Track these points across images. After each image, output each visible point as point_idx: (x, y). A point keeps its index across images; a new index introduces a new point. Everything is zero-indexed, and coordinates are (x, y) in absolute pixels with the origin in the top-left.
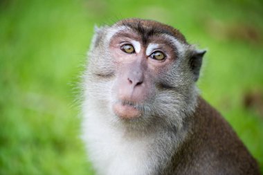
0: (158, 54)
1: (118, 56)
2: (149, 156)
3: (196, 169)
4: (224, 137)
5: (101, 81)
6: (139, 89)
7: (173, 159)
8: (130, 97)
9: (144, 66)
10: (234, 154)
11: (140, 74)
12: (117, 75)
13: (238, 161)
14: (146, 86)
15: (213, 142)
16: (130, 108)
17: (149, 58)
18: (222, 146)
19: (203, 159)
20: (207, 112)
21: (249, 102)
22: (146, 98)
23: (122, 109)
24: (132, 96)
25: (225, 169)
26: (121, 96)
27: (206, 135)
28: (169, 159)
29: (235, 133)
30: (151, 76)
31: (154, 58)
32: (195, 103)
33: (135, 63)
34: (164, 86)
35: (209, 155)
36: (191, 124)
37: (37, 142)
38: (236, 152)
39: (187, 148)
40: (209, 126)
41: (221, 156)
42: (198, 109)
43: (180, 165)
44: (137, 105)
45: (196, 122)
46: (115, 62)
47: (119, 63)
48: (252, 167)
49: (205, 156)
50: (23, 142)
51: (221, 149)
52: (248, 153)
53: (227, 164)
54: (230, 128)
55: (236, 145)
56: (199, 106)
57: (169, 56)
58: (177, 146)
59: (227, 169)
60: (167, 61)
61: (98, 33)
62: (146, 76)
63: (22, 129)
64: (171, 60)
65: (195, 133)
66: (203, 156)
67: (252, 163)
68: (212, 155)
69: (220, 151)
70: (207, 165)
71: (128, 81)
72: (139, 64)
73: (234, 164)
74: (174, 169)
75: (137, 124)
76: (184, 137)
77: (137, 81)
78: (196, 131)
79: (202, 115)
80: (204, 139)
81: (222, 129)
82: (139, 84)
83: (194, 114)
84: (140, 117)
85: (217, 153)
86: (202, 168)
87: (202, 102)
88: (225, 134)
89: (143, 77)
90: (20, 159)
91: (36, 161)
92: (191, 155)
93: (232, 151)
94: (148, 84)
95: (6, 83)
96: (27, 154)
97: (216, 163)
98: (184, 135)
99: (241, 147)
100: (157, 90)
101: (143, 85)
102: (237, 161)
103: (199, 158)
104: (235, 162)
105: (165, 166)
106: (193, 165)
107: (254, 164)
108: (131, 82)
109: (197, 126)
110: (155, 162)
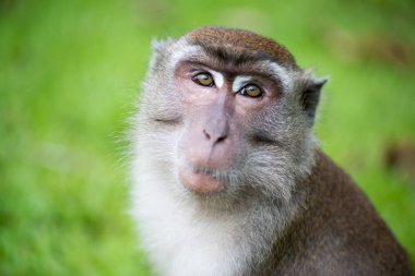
0: (251, 88)
1: (189, 92)
2: (237, 243)
3: (312, 263)
4: (355, 214)
5: (161, 129)
6: (221, 148)
7: (275, 247)
8: (206, 161)
9: (229, 109)
10: (372, 241)
11: (222, 124)
12: (186, 122)
13: (377, 250)
14: (232, 143)
15: (338, 221)
16: (207, 178)
17: (238, 96)
18: (352, 228)
19: (322, 248)
20: (330, 174)
21: (393, 159)
22: (231, 162)
23: (193, 180)
24: (210, 160)
25: (357, 265)
26: (193, 160)
27: (327, 210)
28: (269, 248)
29: (372, 208)
30: (239, 126)
31: (246, 94)
32: (311, 160)
33: (214, 104)
34: (260, 139)
35: (332, 242)
36: (304, 193)
37: (59, 221)
38: (374, 237)
39: (298, 232)
40: (332, 196)
41: (351, 243)
42: (316, 170)
43: (286, 257)
44: (218, 174)
45: (312, 190)
46: (184, 102)
47: (190, 103)
48: (399, 261)
49: (326, 243)
50: (38, 221)
51: (352, 232)
52: (393, 239)
53: (360, 257)
54: (366, 199)
55: (375, 226)
56: (318, 164)
57: (268, 92)
58: (281, 228)
59: (360, 263)
60: (266, 99)
61: (158, 51)
62: (233, 127)
63: (35, 199)
64: (272, 98)
65: (310, 208)
66: (322, 243)
67: (400, 254)
68: (337, 242)
69: (349, 235)
70: (329, 257)
71: (203, 135)
72: (222, 107)
73: (371, 257)
74: (276, 264)
75: (217, 201)
76: (293, 213)
77: (218, 136)
78: (312, 204)
79: (322, 179)
80: (324, 216)
81: (353, 200)
82: (220, 140)
83: (310, 177)
84: (222, 191)
85: (345, 238)
86: (320, 263)
87: (322, 158)
88: (358, 209)
89: (227, 128)
90: (32, 247)
91: (57, 251)
92: (304, 242)
93: (368, 235)
94: (236, 138)
95: (9, 128)
96: (43, 240)
97: (343, 253)
98: (294, 211)
99: (382, 229)
100: (249, 147)
101: (227, 141)
102: (377, 252)
103: (315, 246)
104: (373, 254)
105: (262, 259)
106: (306, 257)
107: (402, 257)
108: (208, 136)
109: (314, 196)
110: (247, 252)
